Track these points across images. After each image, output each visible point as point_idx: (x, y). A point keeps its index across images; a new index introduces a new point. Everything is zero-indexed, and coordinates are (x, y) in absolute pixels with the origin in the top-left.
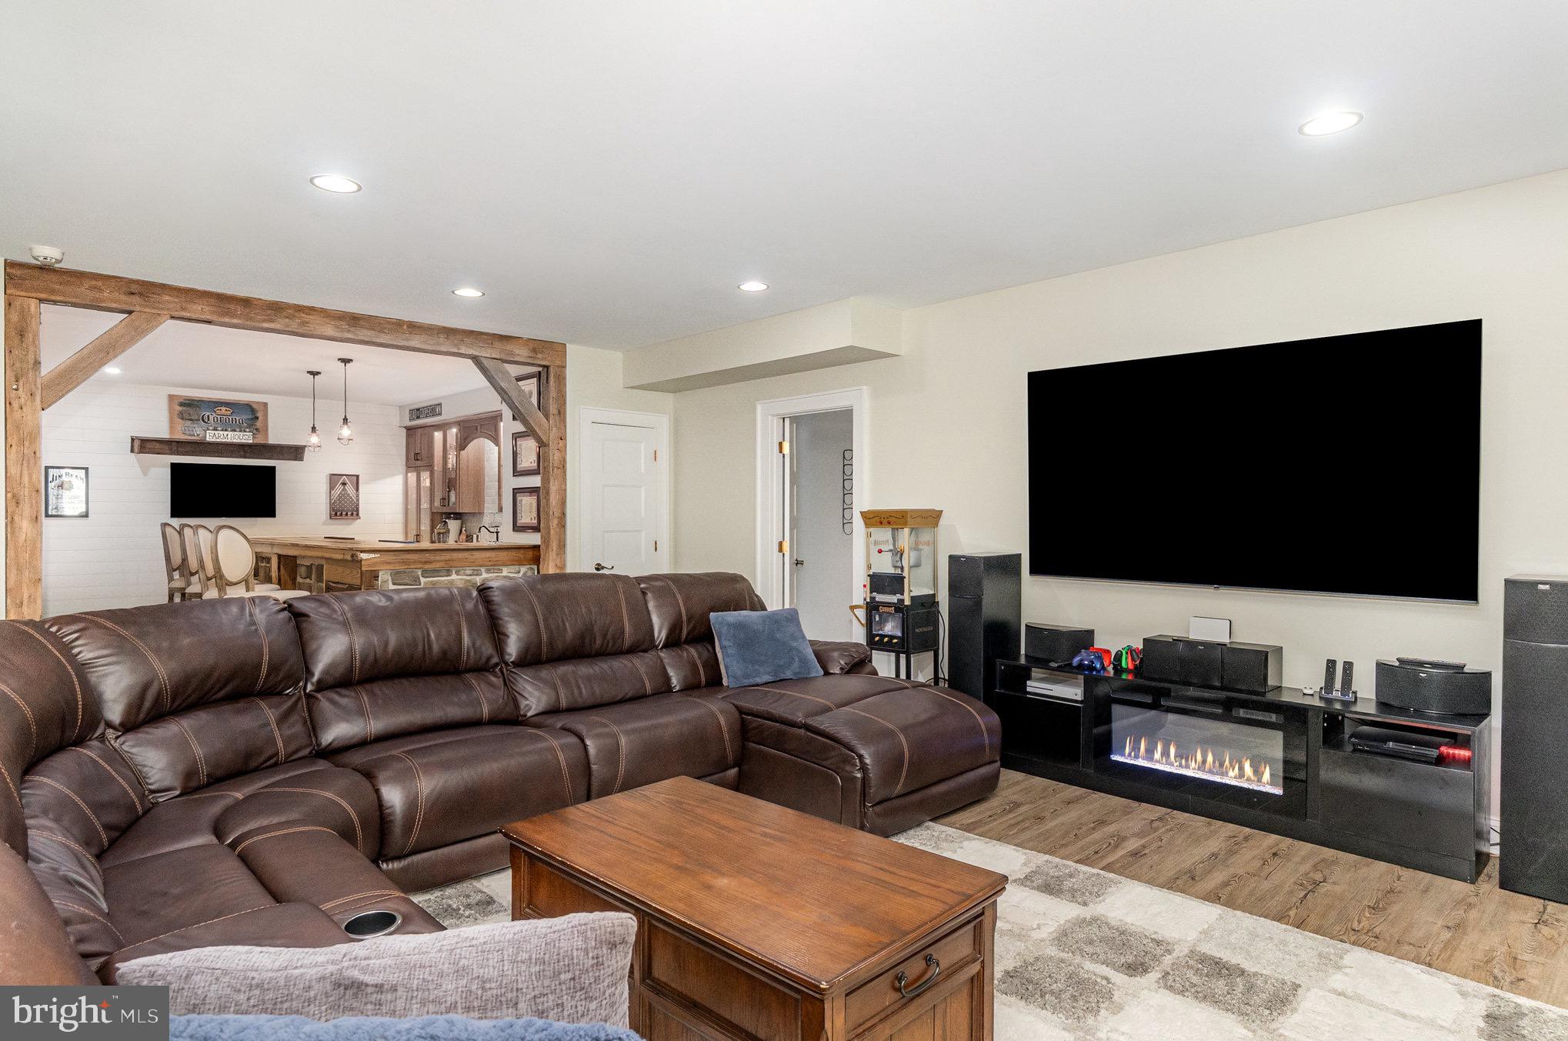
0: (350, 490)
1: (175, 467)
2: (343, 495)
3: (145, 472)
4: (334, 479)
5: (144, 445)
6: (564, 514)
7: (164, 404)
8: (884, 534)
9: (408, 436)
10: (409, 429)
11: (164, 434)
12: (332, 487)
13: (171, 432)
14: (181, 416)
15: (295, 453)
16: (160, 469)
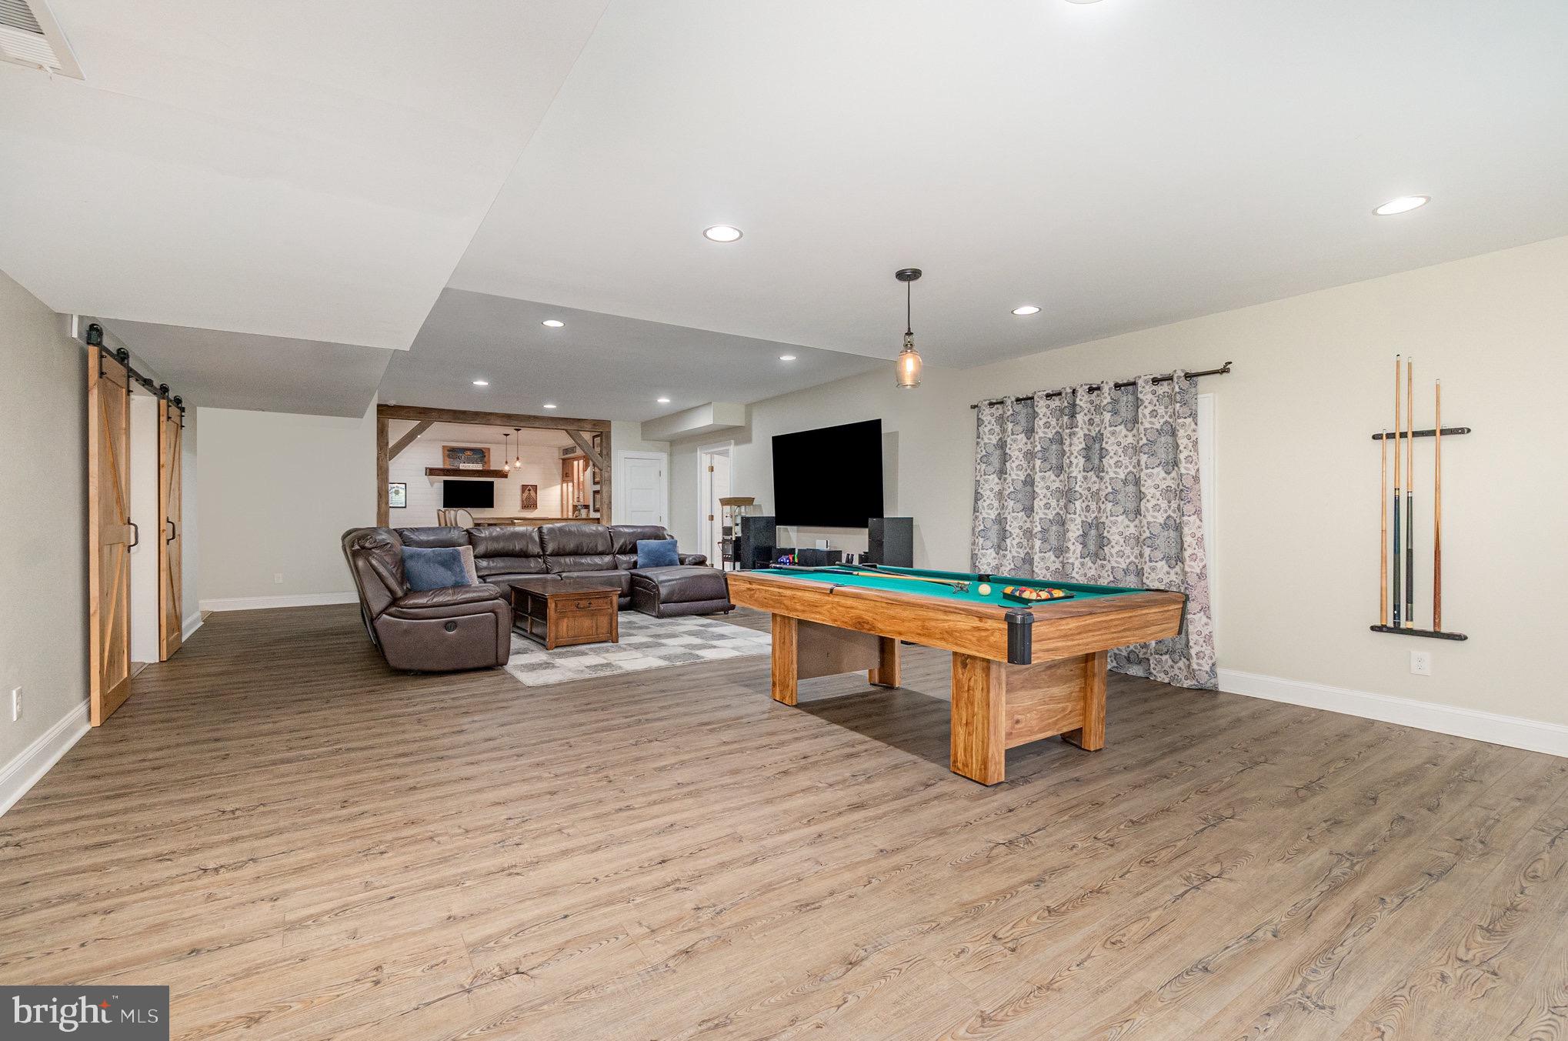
0: (532, 493)
1: (445, 482)
2: (529, 498)
3: (432, 485)
4: (524, 488)
5: (431, 472)
6: (611, 502)
7: (441, 449)
8: (727, 508)
9: (563, 464)
10: (564, 460)
11: (440, 466)
12: (523, 492)
13: (444, 464)
14: (449, 456)
15: (503, 475)
16: (439, 482)
